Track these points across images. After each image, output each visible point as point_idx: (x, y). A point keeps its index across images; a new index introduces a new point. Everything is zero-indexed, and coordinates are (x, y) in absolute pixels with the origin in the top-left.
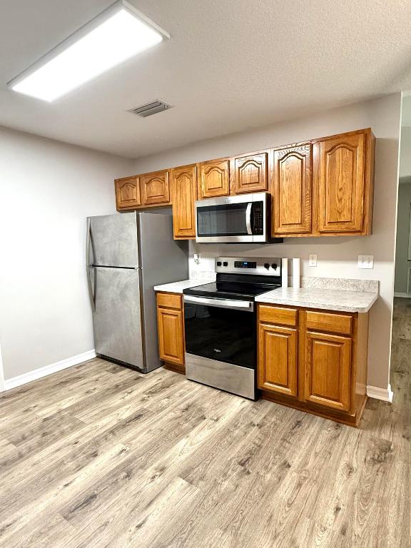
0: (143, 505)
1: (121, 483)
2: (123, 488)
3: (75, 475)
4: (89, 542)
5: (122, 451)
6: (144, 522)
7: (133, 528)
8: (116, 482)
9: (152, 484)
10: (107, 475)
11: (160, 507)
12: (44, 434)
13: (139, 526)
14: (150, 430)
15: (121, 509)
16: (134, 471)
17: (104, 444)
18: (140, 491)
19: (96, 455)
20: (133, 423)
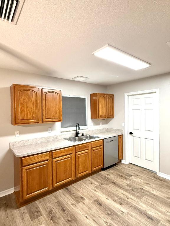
0: (94, 218)
1: (106, 212)
2: (103, 213)
3: (111, 200)
4: (86, 206)
5: (122, 212)
6: (87, 218)
7: (86, 216)
8: (106, 210)
9: (103, 221)
10: (110, 208)
11: (92, 223)
12: (132, 190)
13: (86, 217)
14: (139, 223)
15: (94, 212)
16: (110, 216)
17: (128, 206)
18: (100, 218)
19: (120, 204)
20: (145, 216)
